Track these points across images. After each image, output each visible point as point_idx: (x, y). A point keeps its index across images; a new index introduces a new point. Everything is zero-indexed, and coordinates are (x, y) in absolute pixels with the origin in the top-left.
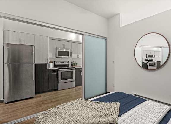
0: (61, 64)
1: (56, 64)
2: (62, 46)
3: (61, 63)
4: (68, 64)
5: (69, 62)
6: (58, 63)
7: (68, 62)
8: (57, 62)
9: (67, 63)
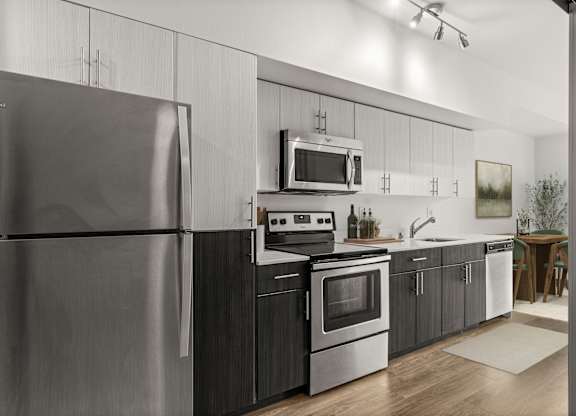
0: (299, 227)
1: (273, 228)
2: (308, 123)
3: (298, 220)
4: (329, 227)
5: (333, 213)
6: (283, 222)
7: (329, 216)
8: (279, 217)
9: (328, 221)
